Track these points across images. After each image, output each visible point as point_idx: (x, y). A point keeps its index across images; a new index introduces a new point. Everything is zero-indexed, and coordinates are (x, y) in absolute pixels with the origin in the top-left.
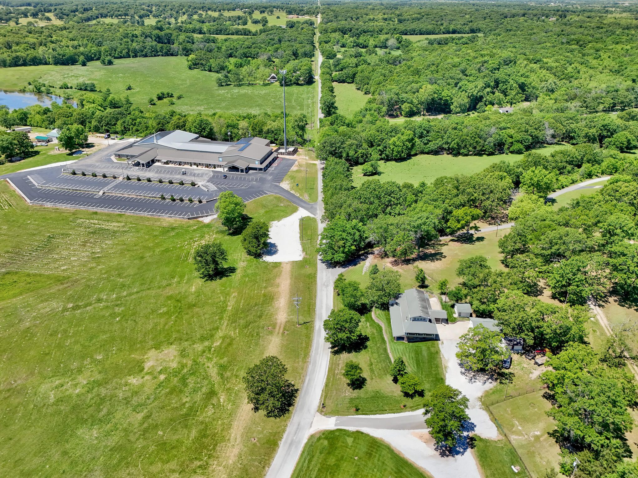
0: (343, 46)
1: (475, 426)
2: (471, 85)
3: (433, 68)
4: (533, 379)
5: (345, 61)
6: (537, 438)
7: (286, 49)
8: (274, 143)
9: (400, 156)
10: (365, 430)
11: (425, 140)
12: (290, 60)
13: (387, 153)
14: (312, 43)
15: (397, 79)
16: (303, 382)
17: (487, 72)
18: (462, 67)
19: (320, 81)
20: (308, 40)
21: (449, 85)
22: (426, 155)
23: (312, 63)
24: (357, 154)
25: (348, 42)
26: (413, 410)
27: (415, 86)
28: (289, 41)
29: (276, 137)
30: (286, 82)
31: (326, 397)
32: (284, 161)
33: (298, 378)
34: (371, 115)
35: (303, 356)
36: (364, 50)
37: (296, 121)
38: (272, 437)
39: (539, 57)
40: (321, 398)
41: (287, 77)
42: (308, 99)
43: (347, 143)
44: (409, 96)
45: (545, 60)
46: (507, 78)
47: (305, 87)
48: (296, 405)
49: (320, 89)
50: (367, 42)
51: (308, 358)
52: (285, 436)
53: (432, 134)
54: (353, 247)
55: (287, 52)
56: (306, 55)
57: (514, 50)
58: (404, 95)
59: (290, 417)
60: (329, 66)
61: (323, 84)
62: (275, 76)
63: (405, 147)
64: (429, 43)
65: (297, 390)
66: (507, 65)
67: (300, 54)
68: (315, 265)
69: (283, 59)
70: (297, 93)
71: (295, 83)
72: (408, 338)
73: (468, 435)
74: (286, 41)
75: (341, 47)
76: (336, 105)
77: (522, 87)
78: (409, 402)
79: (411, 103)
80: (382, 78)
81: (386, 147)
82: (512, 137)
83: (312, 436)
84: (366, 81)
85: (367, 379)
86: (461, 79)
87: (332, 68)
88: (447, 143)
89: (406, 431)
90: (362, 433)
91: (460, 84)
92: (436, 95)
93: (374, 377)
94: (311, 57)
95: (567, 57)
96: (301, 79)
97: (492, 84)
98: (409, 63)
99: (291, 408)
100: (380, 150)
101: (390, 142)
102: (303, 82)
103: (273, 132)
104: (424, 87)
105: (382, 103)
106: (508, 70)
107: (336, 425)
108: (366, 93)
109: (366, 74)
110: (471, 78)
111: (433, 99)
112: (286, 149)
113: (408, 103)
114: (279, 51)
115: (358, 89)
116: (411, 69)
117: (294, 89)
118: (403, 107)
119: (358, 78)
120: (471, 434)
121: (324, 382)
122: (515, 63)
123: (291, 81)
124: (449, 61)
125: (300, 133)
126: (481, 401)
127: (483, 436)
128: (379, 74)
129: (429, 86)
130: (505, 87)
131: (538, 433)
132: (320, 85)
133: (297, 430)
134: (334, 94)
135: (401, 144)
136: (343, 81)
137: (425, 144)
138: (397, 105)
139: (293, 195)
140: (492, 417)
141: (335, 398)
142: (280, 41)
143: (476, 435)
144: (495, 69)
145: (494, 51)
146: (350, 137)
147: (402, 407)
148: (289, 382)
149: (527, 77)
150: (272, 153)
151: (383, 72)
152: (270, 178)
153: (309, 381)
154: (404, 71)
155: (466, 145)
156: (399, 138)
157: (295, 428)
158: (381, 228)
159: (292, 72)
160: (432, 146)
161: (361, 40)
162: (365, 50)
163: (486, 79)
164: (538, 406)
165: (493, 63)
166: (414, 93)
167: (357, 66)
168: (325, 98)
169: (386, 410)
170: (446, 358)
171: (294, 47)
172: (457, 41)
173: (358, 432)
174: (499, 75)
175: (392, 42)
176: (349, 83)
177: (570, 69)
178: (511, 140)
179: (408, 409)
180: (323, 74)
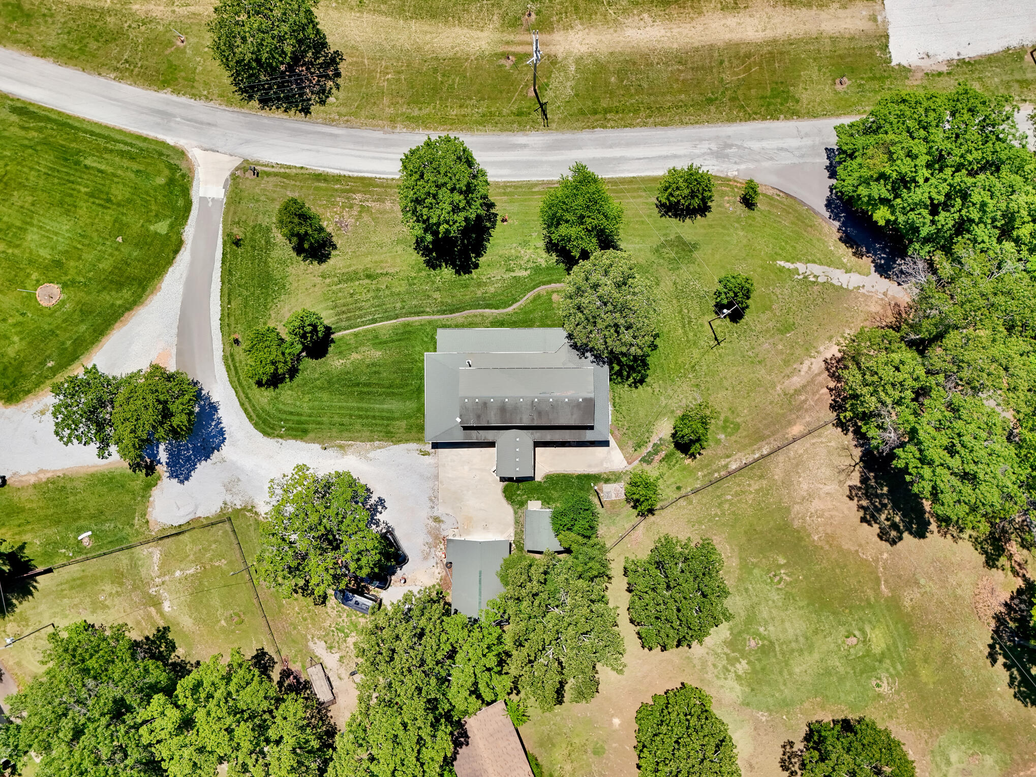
1: (182, 482)
4: (311, 644)
6: (156, 603)
10: (184, 258)
16: (330, 122)
26: (225, 358)
31: (286, 176)
33: (343, 110)
35: (416, 113)
38: (183, 74)
40: (282, 166)
48: (262, 113)
51: (406, 126)
52: (183, 99)
59: (230, 103)
65: (306, 111)
73: (159, 462)
83: (182, 154)
85: (324, 266)
89: (175, 340)
90: (176, 252)
93: (328, 281)
99: (255, 103)
107: (203, 200)
120: (162, 469)
121: (329, 170)
126: (244, 509)
127: (155, 492)
131: (166, 607)
133: (196, 122)
140: (205, 522)
141: (275, 196)
143: (159, 478)
147: (233, 336)
148: (334, 91)
153: (331, 135)
157: (203, 117)
164: (233, 632)
169: (229, 303)
170: (371, 455)
173: (180, 243)
179: (228, 349)
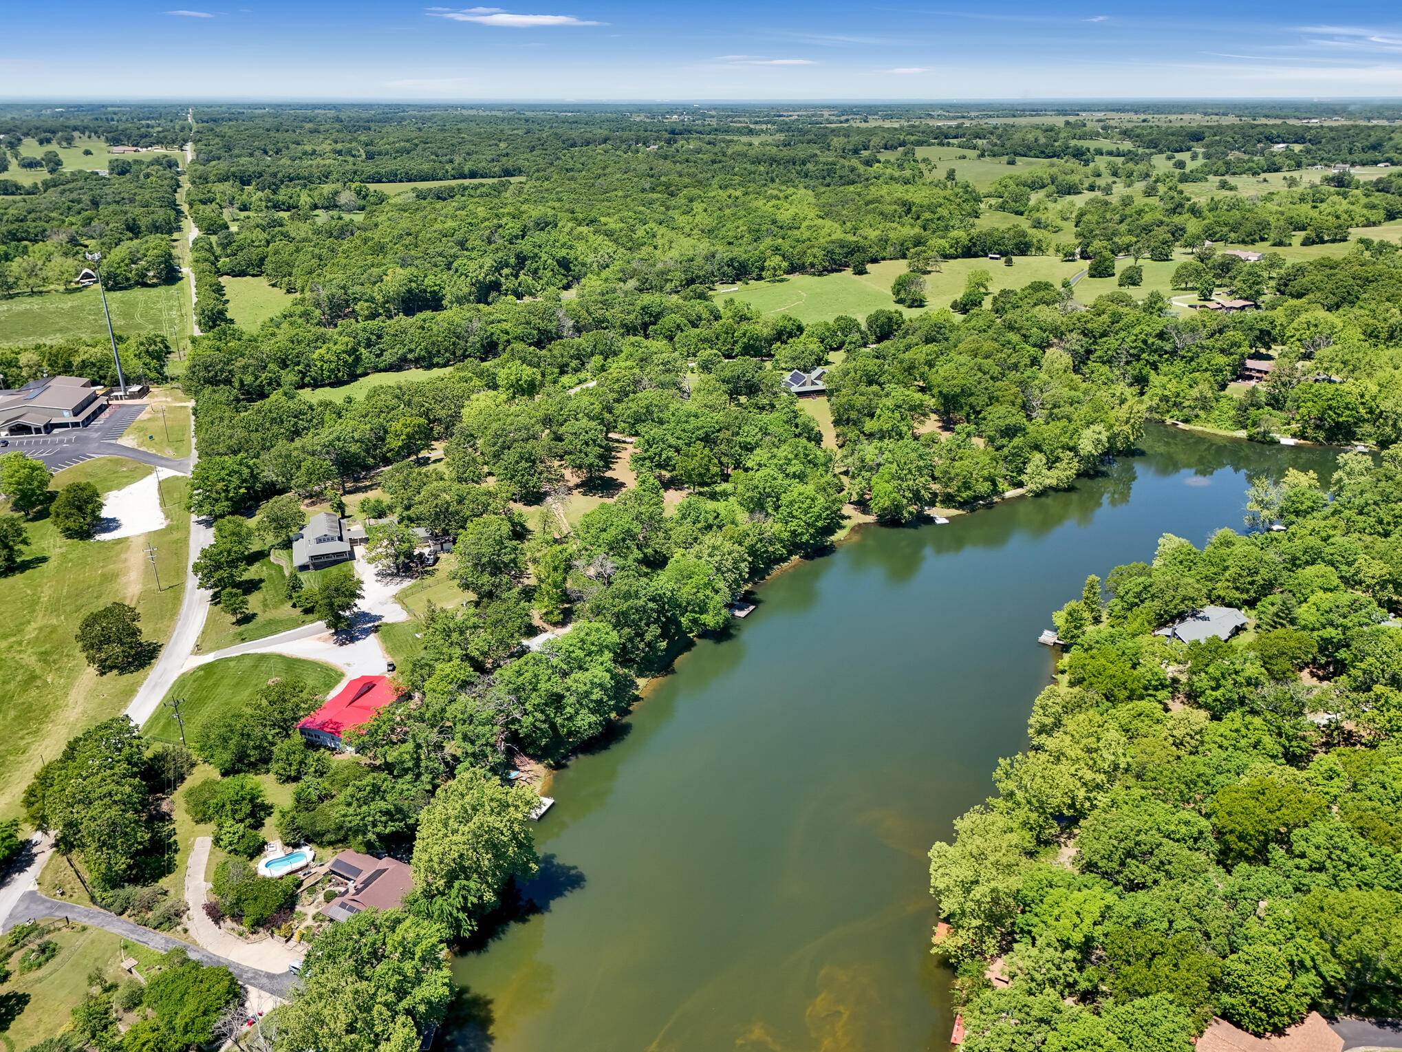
0: (244, 208)
2: (472, 266)
3: (407, 241)
5: (242, 236)
7: (109, 219)
8: (99, 384)
9: (336, 376)
11: (376, 350)
12: (120, 240)
13: (313, 374)
14: (173, 205)
15: (344, 261)
16: (170, 637)
17: (501, 241)
18: (459, 236)
19: (192, 277)
20: (160, 199)
21: (436, 266)
22: (383, 374)
23: (175, 244)
24: (258, 382)
25: (253, 199)
27: (375, 271)
28: (118, 202)
29: (101, 373)
30: (114, 283)
31: (203, 641)
32: (124, 409)
33: (162, 635)
34: (291, 324)
35: (169, 616)
36: (285, 215)
37: (142, 344)
38: (128, 688)
39: (593, 215)
41: (118, 271)
42: (171, 309)
43: (238, 364)
44: (367, 289)
45: (603, 219)
46: (536, 251)
47: (162, 290)
48: (160, 657)
49: (194, 290)
50: (295, 198)
51: (177, 616)
52: (146, 682)
53: (386, 338)
54: (243, 490)
55: (111, 226)
56: (156, 228)
57: (557, 205)
58: (358, 288)
59: (152, 668)
60: (207, 247)
61: (198, 280)
62: (90, 272)
63: (341, 363)
64: (417, 196)
66: (542, 229)
67: (143, 228)
68: (188, 529)
69: (105, 239)
70: (146, 302)
71: (137, 283)
72: (314, 565)
74: (109, 204)
75: (241, 210)
76: (229, 315)
77: (564, 264)
78: (311, 617)
79: (371, 300)
80: (315, 262)
81: (308, 365)
82: (507, 333)
83: (183, 674)
84: (286, 269)
85: (258, 613)
86: (455, 257)
87: (218, 251)
88: (411, 351)
91: (455, 265)
92: (413, 285)
93: (266, 610)
94: (170, 232)
95: (640, 212)
96: (151, 274)
97: (512, 261)
98: (369, 234)
100: (300, 372)
101: (315, 356)
102: (155, 281)
103: (94, 364)
104: (390, 272)
105: (318, 305)
106: (540, 237)
107: (215, 657)
108: (289, 292)
109: (286, 257)
110: (474, 254)
111: (410, 291)
112: (125, 391)
113: (366, 301)
114: (93, 224)
115: (274, 285)
116: (370, 243)
117: (138, 295)
118: (357, 308)
119: (268, 266)
121: (200, 630)
122: (556, 225)
123: (128, 279)
124: (438, 226)
125: (154, 363)
128: (309, 256)
129: (399, 270)
130: (534, 266)
132: (193, 283)
133: (162, 675)
134: (225, 298)
135: (334, 358)
136: (243, 274)
137: (378, 356)
138: (348, 306)
139: (145, 453)
140: (404, 606)
141: (215, 638)
142: (95, 204)
144: (517, 237)
145: (524, 207)
146: (242, 355)
147: (300, 623)
149: (571, 247)
150: (97, 398)
151: (317, 251)
152: (96, 435)
153: (178, 634)
154: (357, 248)
155: (439, 351)
156: (329, 349)
157: (159, 673)
158: (280, 456)
159: (127, 261)
160: (389, 357)
161: (282, 195)
162: (289, 213)
163: (500, 254)
165: (513, 227)
166: (375, 283)
167: (268, 242)
168: (204, 303)
169: (281, 630)
171: (129, 215)
172: (472, 192)
173: (243, 655)
174: (525, 246)
175: (346, 197)
176: (253, 276)
177: (640, 232)
178: (505, 337)
180: (197, 261)
